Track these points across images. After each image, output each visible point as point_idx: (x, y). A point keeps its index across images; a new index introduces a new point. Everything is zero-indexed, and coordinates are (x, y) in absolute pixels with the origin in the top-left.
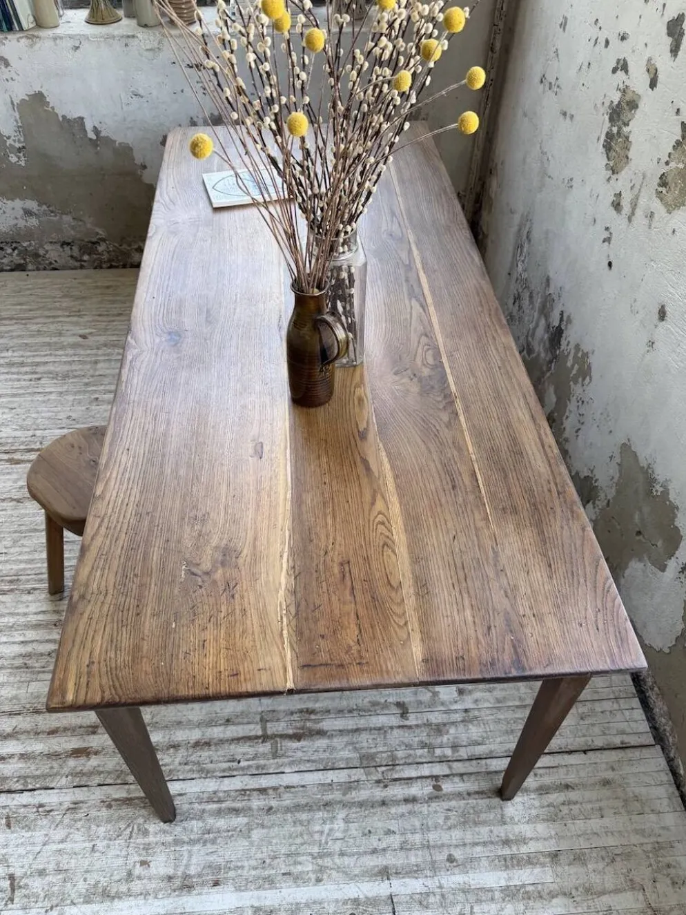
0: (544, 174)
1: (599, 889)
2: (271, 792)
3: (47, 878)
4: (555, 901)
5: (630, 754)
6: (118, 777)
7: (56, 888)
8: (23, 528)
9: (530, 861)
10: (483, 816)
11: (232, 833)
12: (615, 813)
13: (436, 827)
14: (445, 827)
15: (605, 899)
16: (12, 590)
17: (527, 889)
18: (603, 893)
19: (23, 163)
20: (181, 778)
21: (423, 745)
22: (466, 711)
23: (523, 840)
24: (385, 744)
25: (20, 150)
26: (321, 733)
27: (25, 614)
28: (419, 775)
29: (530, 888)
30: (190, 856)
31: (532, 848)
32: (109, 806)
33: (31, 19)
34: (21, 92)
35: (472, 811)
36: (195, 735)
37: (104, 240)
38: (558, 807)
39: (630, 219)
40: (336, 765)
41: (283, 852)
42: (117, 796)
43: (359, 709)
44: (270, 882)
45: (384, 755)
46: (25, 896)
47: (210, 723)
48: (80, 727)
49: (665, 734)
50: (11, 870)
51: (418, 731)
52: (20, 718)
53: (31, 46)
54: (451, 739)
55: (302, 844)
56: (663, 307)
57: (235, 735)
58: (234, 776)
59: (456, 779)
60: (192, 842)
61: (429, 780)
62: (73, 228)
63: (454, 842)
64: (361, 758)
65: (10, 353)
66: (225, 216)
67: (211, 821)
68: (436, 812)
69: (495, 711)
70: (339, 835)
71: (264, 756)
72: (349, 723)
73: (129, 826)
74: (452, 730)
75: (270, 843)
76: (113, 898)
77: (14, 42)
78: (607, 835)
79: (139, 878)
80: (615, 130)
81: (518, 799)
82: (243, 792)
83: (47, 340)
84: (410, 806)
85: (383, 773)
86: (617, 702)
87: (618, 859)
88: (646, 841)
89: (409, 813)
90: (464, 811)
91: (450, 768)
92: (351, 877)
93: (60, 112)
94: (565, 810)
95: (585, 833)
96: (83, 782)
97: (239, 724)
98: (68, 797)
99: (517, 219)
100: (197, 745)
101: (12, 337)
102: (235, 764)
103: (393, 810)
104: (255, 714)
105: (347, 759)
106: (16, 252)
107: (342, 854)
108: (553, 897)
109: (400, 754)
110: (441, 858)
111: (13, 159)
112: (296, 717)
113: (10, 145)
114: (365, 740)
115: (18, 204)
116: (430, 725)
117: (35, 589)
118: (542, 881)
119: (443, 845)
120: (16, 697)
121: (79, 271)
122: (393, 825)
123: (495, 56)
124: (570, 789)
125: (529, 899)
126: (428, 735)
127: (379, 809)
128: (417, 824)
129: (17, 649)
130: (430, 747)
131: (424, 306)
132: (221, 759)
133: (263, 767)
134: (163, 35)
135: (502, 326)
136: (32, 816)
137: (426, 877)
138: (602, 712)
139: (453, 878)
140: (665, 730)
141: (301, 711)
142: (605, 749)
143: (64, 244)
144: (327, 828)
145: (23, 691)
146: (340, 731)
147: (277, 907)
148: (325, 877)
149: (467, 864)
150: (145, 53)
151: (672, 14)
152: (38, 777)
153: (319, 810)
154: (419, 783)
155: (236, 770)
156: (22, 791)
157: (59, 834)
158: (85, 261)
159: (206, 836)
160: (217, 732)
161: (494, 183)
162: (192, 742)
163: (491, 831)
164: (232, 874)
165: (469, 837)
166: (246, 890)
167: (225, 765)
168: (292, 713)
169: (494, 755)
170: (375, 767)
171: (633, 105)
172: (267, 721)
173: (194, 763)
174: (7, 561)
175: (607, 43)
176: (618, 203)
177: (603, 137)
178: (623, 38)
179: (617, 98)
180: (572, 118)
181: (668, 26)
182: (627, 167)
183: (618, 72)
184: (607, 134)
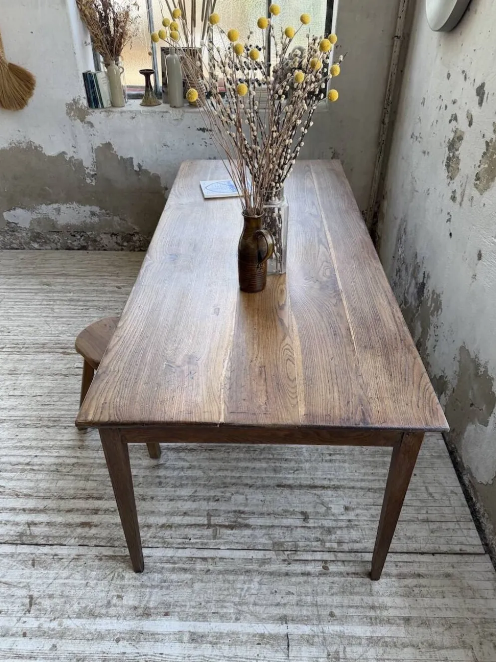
0: (414, 190)
1: (439, 645)
2: (210, 560)
3: (54, 599)
4: (406, 649)
5: (466, 558)
6: (109, 542)
7: (59, 607)
8: (67, 391)
9: (389, 621)
10: (357, 589)
11: (181, 584)
12: (453, 596)
13: (323, 593)
14: (329, 594)
15: (443, 652)
16: (54, 426)
17: (386, 640)
18: (441, 648)
19: (94, 184)
20: (150, 546)
21: (318, 540)
22: (349, 521)
23: (386, 608)
24: (291, 537)
25: (93, 176)
26: (247, 526)
27: (61, 440)
28: (314, 559)
29: (388, 640)
30: (151, 596)
31: (391, 613)
32: (101, 559)
33: (109, 102)
34: (98, 143)
35: (349, 585)
36: (163, 520)
37: (137, 233)
38: (412, 588)
39: (461, 204)
40: (256, 547)
41: (214, 599)
42: (106, 554)
43: (274, 514)
44: (204, 617)
45: (290, 544)
46: (38, 610)
47: (173, 514)
48: (88, 509)
49: (493, 547)
50: (31, 593)
51: (314, 531)
52: (50, 501)
53: (108, 116)
54: (338, 538)
55: (228, 595)
56: (480, 251)
57: (189, 522)
58: (186, 548)
59: (339, 564)
60: (153, 587)
61: (320, 563)
62: (119, 225)
63: (335, 604)
64: (274, 544)
65: (71, 294)
66: (211, 203)
67: (167, 574)
68: (323, 583)
69: (370, 522)
70: (253, 591)
71: (207, 537)
72: (268, 521)
73: (112, 572)
74: (339, 532)
75: (206, 592)
76: (96, 617)
77: (98, 113)
78: (446, 610)
79: (115, 605)
80: (451, 155)
81: (383, 580)
82: (191, 559)
83: (96, 288)
84: (305, 578)
85: (288, 555)
86: (458, 524)
87: (454, 626)
88: (475, 616)
89: (305, 582)
90: (343, 585)
91: (336, 556)
92: (261, 620)
93: (120, 154)
94: (417, 590)
95: (431, 607)
96: (86, 542)
97: (192, 516)
98: (74, 551)
99: (398, 221)
100: (163, 526)
101: (74, 286)
102: (187, 541)
103: (293, 579)
104: (204, 510)
105: (264, 544)
106: (83, 238)
107: (255, 604)
108: (404, 647)
109: (301, 544)
110: (325, 613)
111: (88, 181)
112: (231, 515)
113: (88, 173)
114: (277, 533)
115: (88, 208)
116: (324, 527)
117: (69, 426)
118: (397, 636)
119: (327, 605)
120: (48, 489)
121: (120, 252)
122: (293, 589)
123: (385, 126)
124: (421, 577)
125: (387, 646)
126: (322, 534)
127: (283, 578)
128: (310, 590)
129: (53, 460)
130: (323, 542)
131: (327, 248)
132: (178, 536)
133: (206, 544)
134: (184, 112)
135: (375, 259)
136: (49, 561)
137: (314, 624)
138: (447, 529)
139: (332, 627)
140: (492, 544)
141: (235, 512)
142: (448, 554)
143: (113, 234)
144: (246, 586)
145: (54, 485)
146: (260, 526)
147: (206, 633)
148: (242, 617)
149: (344, 620)
150: (173, 122)
151: (478, 84)
152: (57, 537)
153: (242, 574)
154: (313, 563)
155: (188, 544)
156: (45, 545)
157: (65, 573)
158: (125, 246)
159: (163, 584)
160: (177, 520)
161: (385, 203)
162: (160, 524)
163: (362, 599)
164: (178, 609)
165: (346, 602)
166: (186, 620)
167: (180, 541)
168: (229, 512)
169: (367, 550)
170: (283, 551)
171: (460, 138)
172: (211, 516)
173: (160, 537)
174: (53, 409)
175: (446, 107)
176: (454, 197)
177: (445, 160)
178: (454, 103)
179: (452, 137)
180: (428, 154)
181: (477, 90)
182: (458, 174)
183: (453, 122)
184: (447, 158)
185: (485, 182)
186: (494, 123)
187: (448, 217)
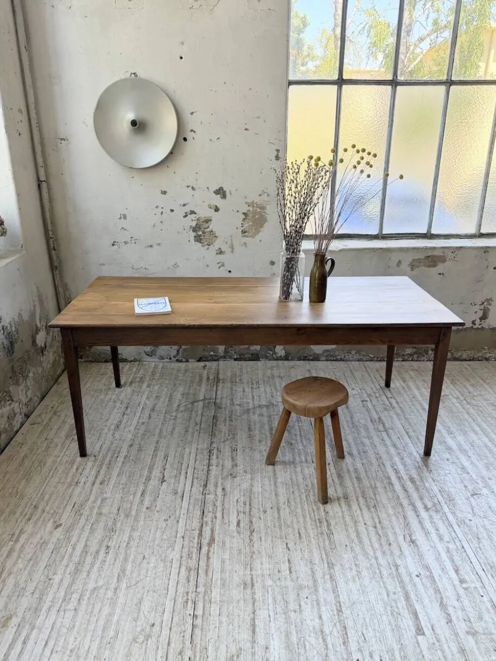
39: (232, 252)
123: (57, 252)
151: (213, 189)
171: (207, 221)
175: (172, 211)
176: (220, 252)
177: (192, 239)
178: (184, 205)
179: (194, 224)
180: (159, 244)
181: (214, 192)
182: (218, 240)
183: (189, 216)
184: (195, 237)
185: (254, 230)
186: (246, 203)
187: (219, 265)
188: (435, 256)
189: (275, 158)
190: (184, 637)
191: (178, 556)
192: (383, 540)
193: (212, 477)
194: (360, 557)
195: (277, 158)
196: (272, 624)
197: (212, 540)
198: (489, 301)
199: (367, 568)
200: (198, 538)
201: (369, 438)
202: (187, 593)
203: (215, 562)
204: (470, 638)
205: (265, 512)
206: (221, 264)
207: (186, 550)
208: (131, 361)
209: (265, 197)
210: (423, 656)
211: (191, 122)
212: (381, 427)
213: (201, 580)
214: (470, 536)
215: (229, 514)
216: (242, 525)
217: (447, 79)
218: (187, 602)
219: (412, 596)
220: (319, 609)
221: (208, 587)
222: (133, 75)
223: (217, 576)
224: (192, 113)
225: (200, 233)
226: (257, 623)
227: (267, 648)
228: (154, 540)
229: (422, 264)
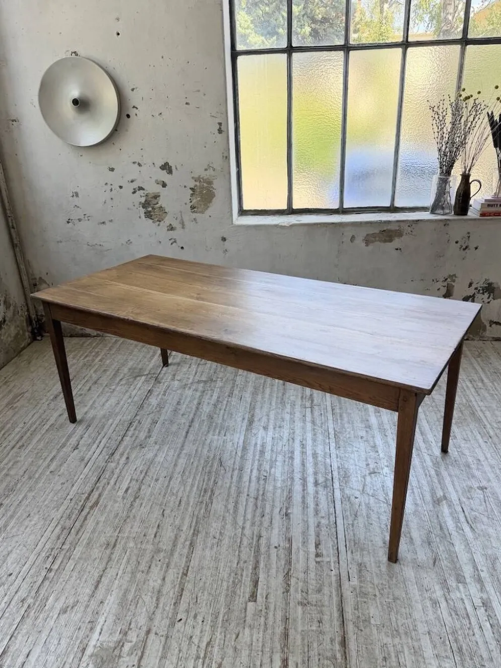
39: (183, 228)
47: (304, 421)
48: (302, 457)
50: (367, 474)
52: (295, 478)
56: (222, 237)
57: (310, 414)
67: (345, 422)
71: (319, 408)
73: (347, 442)
76: (375, 445)
79: (367, 439)
82: (333, 414)
104: (301, 409)
112: (304, 400)
132: (320, 418)
133: (324, 409)
136: (344, 470)
151: (159, 165)
152: (325, 469)
156: (332, 474)
157: (351, 461)
159: (350, 423)
160: (308, 419)
162: (312, 425)
171: (156, 197)
175: (121, 187)
176: (171, 228)
177: (143, 216)
178: (132, 181)
179: (143, 200)
180: (111, 221)
181: (160, 168)
182: (168, 215)
183: (138, 192)
184: (145, 213)
185: (202, 206)
186: (193, 178)
187: (171, 241)
188: (390, 231)
189: (217, 131)
190: (32, 587)
191: (59, 517)
192: (259, 511)
193: (122, 447)
194: (228, 526)
195: (220, 131)
196: (117, 582)
197: (97, 503)
198: (453, 277)
199: (230, 538)
200: (85, 501)
201: (292, 413)
202: (52, 549)
203: (90, 524)
204: (300, 608)
205: (157, 480)
206: (173, 240)
207: (68, 512)
208: (95, 336)
209: (211, 172)
210: (245, 621)
211: (134, 99)
212: (308, 404)
213: (70, 538)
214: (348, 513)
215: (122, 481)
216: (129, 491)
217: (403, 41)
218: (48, 557)
219: (262, 565)
220: (166, 572)
221: (74, 545)
222: (73, 54)
223: (85, 537)
224: (133, 90)
225: (150, 209)
226: (103, 580)
227: (101, 602)
228: (44, 501)
229: (377, 239)
